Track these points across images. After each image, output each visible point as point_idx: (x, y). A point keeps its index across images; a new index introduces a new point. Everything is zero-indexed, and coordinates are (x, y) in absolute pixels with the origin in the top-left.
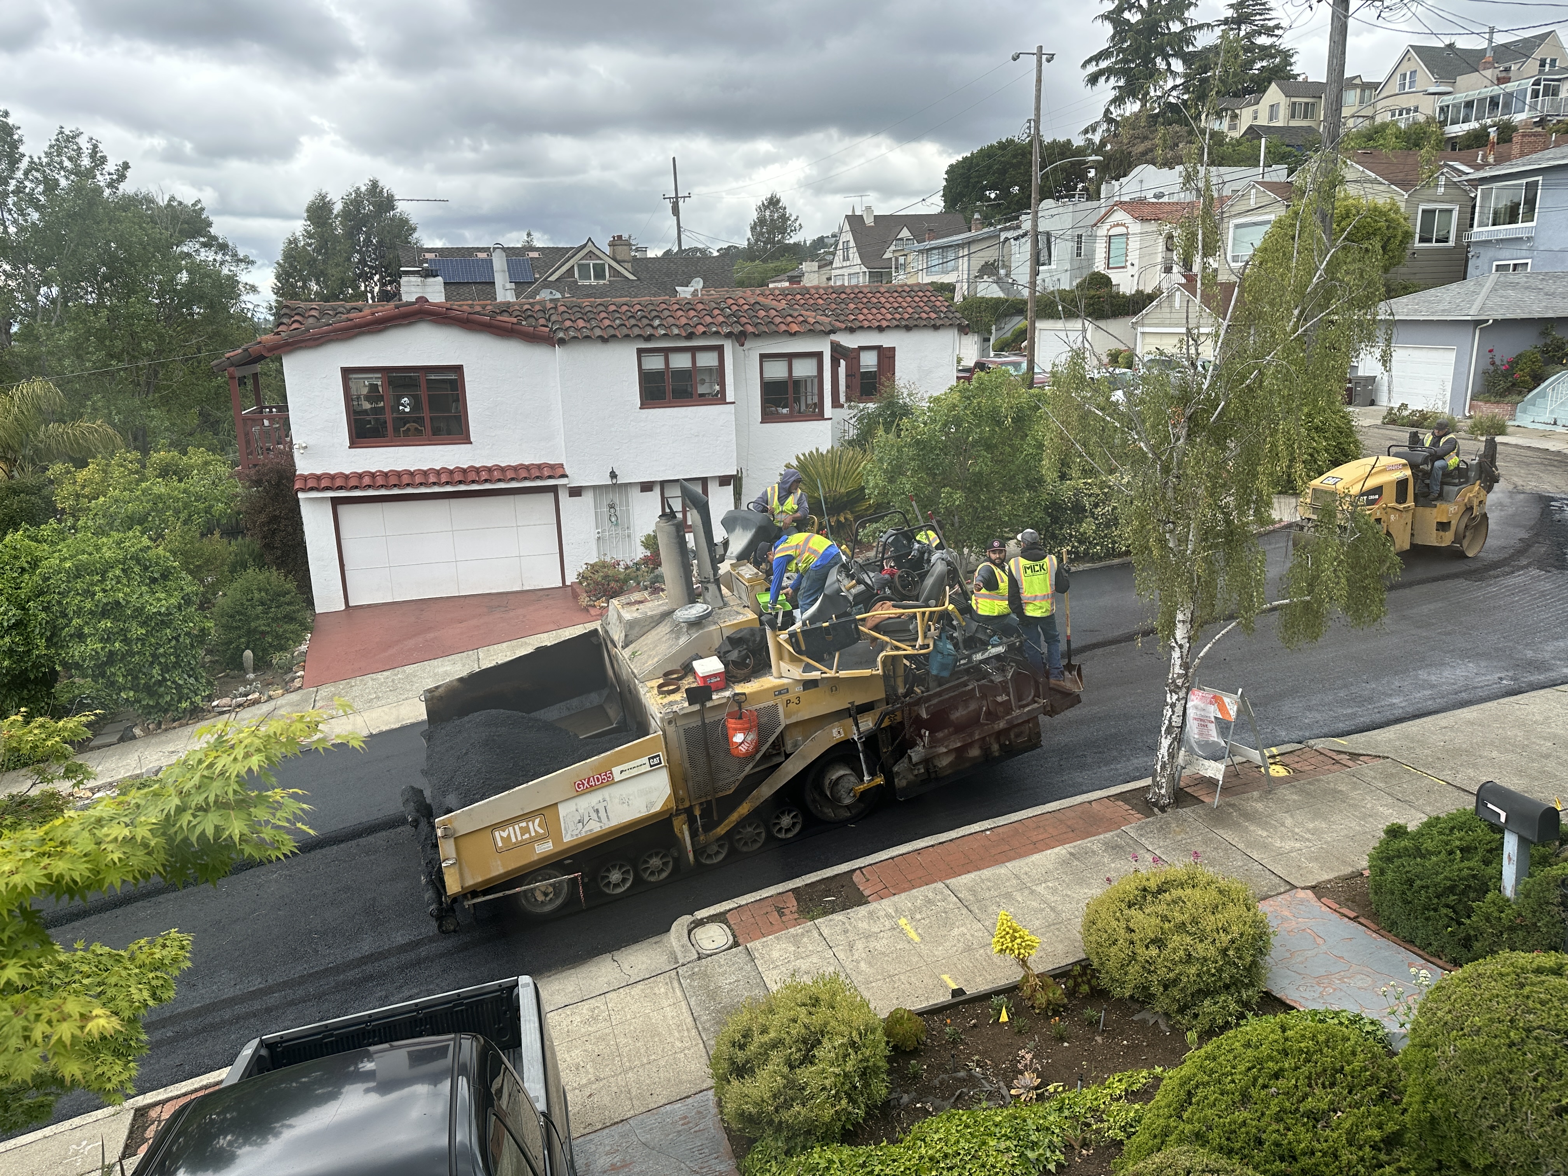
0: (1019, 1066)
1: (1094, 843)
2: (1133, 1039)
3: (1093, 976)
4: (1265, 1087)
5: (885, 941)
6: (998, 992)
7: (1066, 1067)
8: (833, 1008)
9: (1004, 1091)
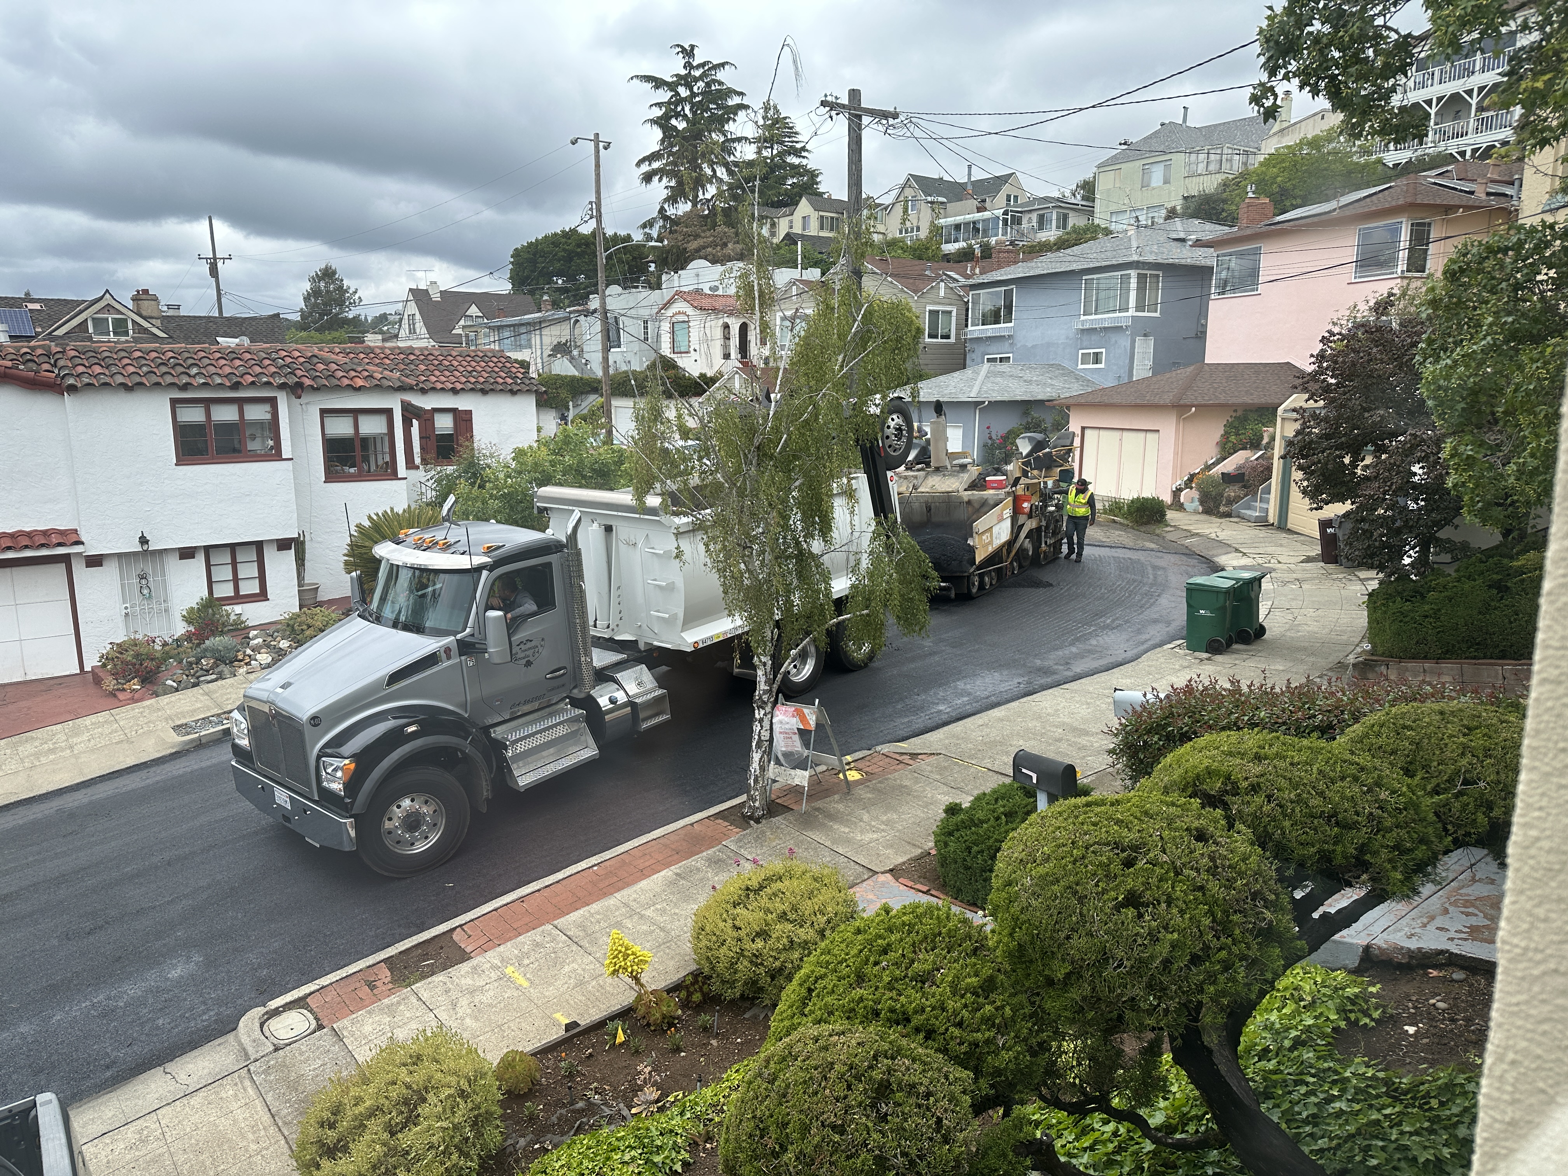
0: (639, 1082)
1: (697, 861)
2: (746, 1036)
3: (704, 983)
4: (876, 963)
5: (491, 993)
6: (612, 1018)
7: (684, 1076)
8: (437, 1062)
9: (625, 1112)
